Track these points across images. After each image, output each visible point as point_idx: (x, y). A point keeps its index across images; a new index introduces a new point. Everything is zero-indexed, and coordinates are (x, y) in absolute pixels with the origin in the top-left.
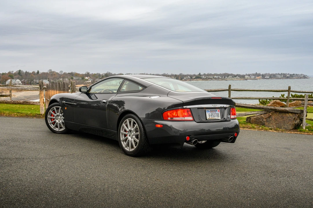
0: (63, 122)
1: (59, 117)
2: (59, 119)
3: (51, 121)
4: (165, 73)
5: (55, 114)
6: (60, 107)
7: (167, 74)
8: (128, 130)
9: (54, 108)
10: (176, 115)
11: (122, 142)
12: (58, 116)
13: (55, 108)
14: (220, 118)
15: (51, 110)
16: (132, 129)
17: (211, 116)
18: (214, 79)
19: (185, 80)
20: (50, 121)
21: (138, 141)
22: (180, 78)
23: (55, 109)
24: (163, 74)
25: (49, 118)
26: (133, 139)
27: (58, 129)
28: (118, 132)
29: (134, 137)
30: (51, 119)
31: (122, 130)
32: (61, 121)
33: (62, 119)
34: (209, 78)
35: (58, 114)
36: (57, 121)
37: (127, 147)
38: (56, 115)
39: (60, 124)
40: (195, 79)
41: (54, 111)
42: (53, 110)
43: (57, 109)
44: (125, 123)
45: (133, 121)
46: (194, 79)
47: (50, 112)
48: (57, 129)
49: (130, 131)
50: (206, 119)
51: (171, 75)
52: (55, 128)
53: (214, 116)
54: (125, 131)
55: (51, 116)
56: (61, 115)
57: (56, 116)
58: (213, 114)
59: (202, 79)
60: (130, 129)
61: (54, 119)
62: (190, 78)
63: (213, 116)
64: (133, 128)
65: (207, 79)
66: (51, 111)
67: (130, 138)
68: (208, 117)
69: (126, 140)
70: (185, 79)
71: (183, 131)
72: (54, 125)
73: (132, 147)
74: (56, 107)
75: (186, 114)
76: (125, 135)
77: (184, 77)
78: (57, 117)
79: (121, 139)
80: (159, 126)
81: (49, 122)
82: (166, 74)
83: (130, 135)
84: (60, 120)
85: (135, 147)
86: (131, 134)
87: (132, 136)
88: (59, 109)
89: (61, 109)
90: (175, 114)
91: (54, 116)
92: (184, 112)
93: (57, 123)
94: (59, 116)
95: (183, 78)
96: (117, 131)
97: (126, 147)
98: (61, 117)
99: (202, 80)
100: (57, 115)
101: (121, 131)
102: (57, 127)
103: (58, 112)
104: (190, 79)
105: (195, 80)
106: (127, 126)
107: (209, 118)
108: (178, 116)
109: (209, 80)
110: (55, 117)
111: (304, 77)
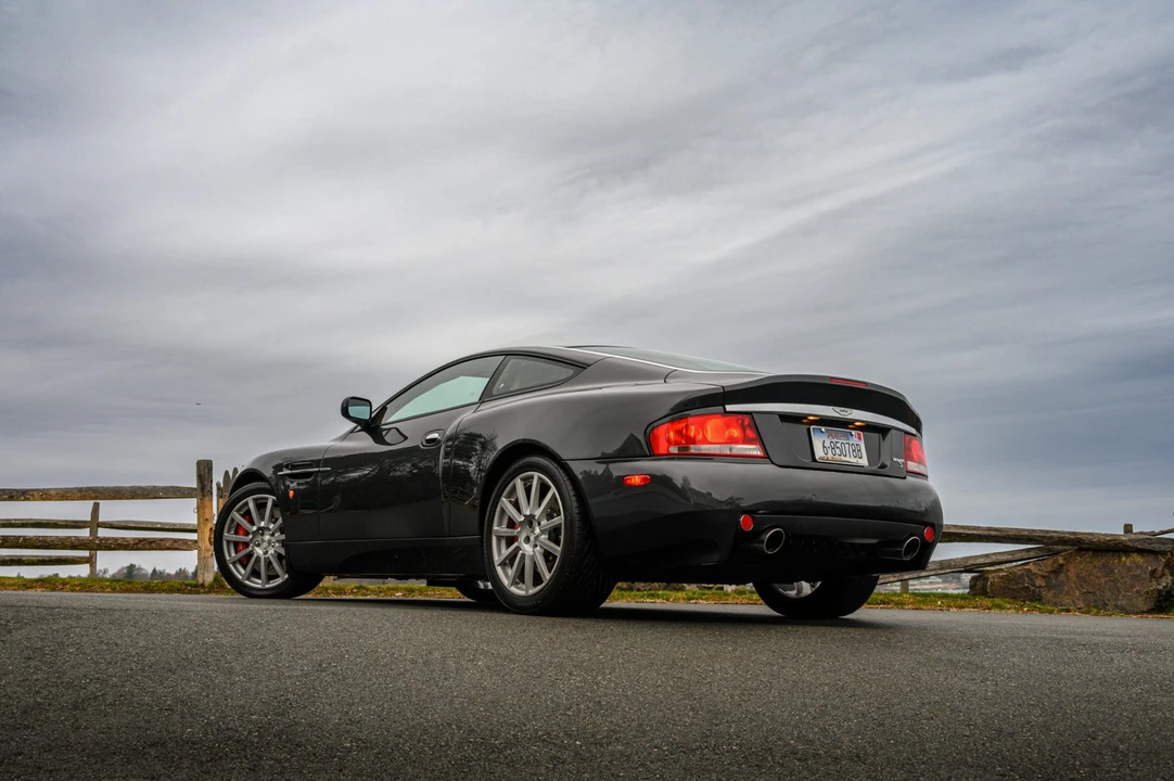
0: (282, 552)
1: (267, 537)
2: (265, 544)
3: (236, 552)
5: (253, 523)
6: (271, 499)
8: (522, 519)
9: (247, 503)
10: (701, 436)
11: (499, 569)
12: (262, 530)
13: (250, 501)
14: (864, 462)
15: (238, 511)
16: (538, 513)
17: (830, 451)
20: (233, 555)
21: (558, 550)
23: (251, 506)
25: (228, 542)
26: (538, 548)
27: (260, 581)
28: (482, 538)
29: (544, 537)
30: (236, 544)
31: (500, 525)
32: (271, 551)
33: (278, 541)
35: (263, 524)
36: (259, 551)
37: (517, 583)
38: (255, 528)
39: (269, 564)
41: (247, 515)
42: (245, 510)
43: (261, 506)
44: (508, 497)
45: (539, 478)
47: (233, 520)
48: (257, 584)
49: (530, 521)
50: (814, 460)
52: (248, 579)
53: (841, 450)
54: (512, 524)
55: (236, 533)
56: (271, 526)
57: (254, 533)
58: (838, 445)
60: (528, 513)
61: (246, 545)
63: (838, 451)
64: (540, 506)
66: (236, 515)
67: (527, 549)
68: (819, 453)
69: (511, 559)
71: (727, 503)
72: (245, 567)
73: (537, 579)
74: (254, 500)
75: (736, 433)
76: (511, 540)
78: (259, 538)
79: (496, 557)
80: (637, 480)
81: (230, 555)
83: (527, 540)
84: (267, 547)
85: (547, 576)
86: (533, 532)
87: (537, 538)
88: (265, 505)
89: (275, 505)
90: (697, 432)
91: (247, 534)
92: (728, 426)
93: (258, 559)
94: (266, 532)
96: (482, 534)
97: (514, 583)
98: (273, 535)
100: (259, 529)
101: (495, 528)
102: (256, 573)
103: (262, 519)
106: (516, 505)
107: (823, 455)
108: (705, 441)
110: (251, 536)
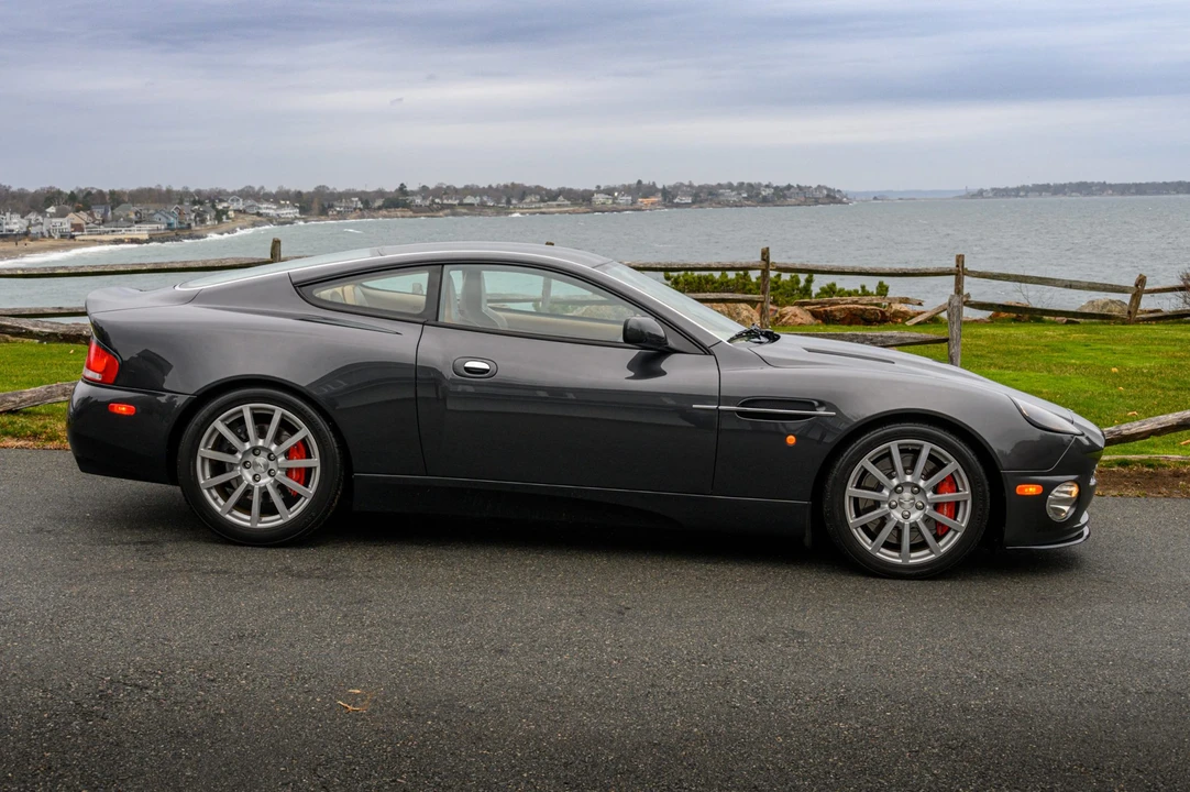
4: (252, 186)
7: (262, 188)
18: (464, 211)
19: (341, 216)
22: (316, 206)
24: (242, 190)
34: (443, 207)
40: (384, 212)
46: (380, 208)
51: (277, 193)
59: (414, 212)
62: (360, 205)
65: (431, 210)
70: (339, 212)
77: (336, 200)
82: (257, 188)
95: (331, 206)
99: (411, 213)
104: (360, 209)
105: (385, 217)
109: (441, 214)
111: (828, 196)
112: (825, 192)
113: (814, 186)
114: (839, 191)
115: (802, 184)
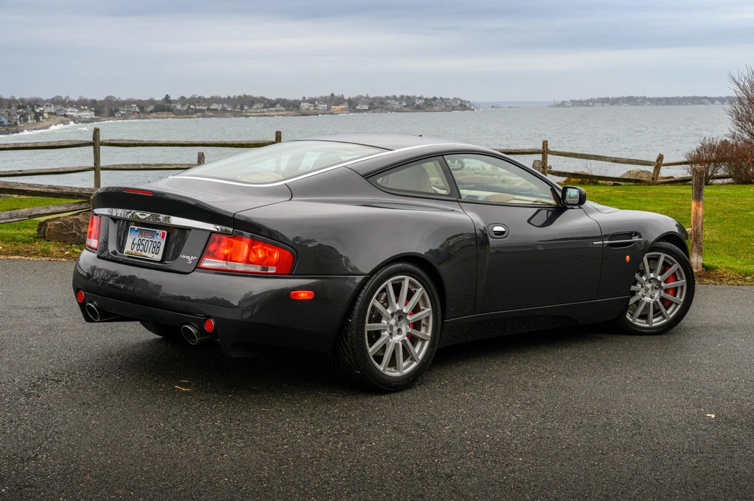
4: (61, 95)
7: (68, 97)
14: (159, 258)
18: (211, 114)
19: (124, 117)
22: (106, 110)
24: (53, 99)
34: (196, 111)
40: (155, 115)
46: (151, 112)
50: (122, 254)
51: (79, 101)
59: (176, 114)
62: (138, 110)
65: (188, 113)
68: (126, 248)
70: (123, 114)
77: (121, 106)
82: (64, 98)
95: (117, 110)
99: (174, 115)
104: (138, 113)
105: (155, 118)
107: (129, 249)
109: (195, 116)
111: (461, 105)
112: (459, 102)
113: (452, 98)
114: (468, 102)
115: (444, 97)
